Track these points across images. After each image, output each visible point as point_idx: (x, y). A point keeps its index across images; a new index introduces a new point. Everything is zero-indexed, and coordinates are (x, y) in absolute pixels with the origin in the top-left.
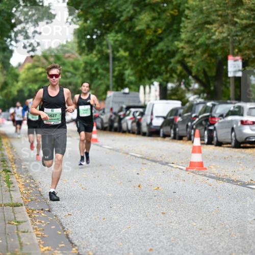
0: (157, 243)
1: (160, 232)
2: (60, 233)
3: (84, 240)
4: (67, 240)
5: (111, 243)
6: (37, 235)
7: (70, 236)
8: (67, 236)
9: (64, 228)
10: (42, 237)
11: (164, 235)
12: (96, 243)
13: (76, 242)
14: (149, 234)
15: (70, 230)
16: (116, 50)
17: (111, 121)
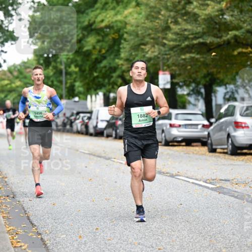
0: (102, 224)
1: (104, 215)
2: (22, 215)
3: (42, 221)
4: (28, 221)
5: (64, 223)
6: (3, 217)
7: (31, 218)
8: (28, 218)
9: (25, 211)
10: (8, 218)
11: (107, 217)
12: (52, 223)
13: (35, 223)
14: (95, 216)
15: (31, 213)
16: (68, 65)
17: (64, 124)
